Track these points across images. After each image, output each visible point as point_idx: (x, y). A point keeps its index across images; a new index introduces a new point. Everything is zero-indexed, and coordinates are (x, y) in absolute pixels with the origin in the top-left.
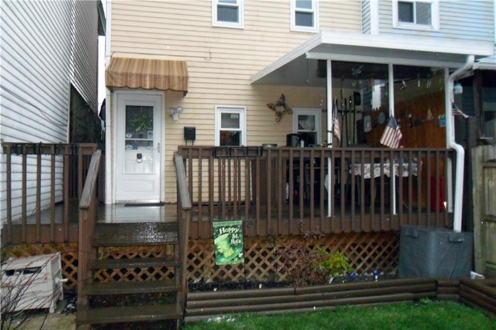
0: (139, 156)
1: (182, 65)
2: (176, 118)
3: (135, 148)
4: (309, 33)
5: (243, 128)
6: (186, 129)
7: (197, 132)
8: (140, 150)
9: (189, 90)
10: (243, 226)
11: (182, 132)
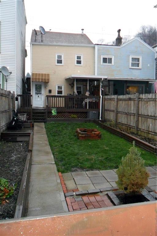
0: (38, 96)
1: (48, 75)
2: (47, 87)
3: (37, 94)
4: (80, 66)
5: (63, 90)
6: (49, 90)
7: (52, 91)
8: (38, 95)
9: (50, 82)
10: (56, 109)
11: (48, 91)
